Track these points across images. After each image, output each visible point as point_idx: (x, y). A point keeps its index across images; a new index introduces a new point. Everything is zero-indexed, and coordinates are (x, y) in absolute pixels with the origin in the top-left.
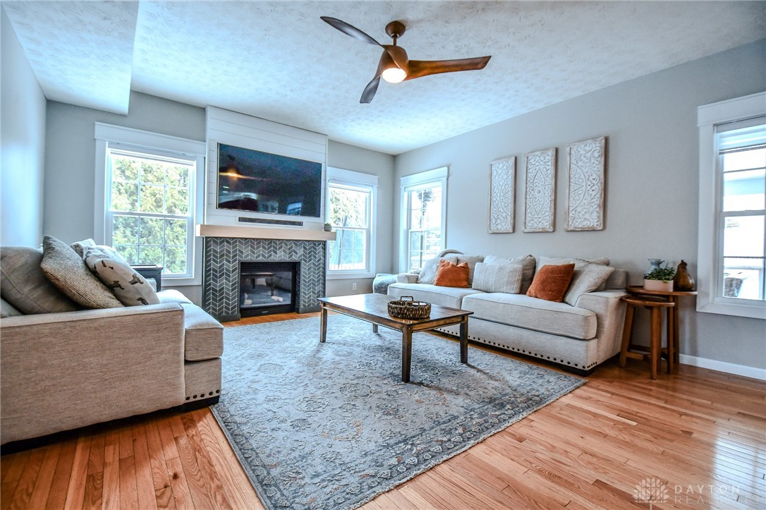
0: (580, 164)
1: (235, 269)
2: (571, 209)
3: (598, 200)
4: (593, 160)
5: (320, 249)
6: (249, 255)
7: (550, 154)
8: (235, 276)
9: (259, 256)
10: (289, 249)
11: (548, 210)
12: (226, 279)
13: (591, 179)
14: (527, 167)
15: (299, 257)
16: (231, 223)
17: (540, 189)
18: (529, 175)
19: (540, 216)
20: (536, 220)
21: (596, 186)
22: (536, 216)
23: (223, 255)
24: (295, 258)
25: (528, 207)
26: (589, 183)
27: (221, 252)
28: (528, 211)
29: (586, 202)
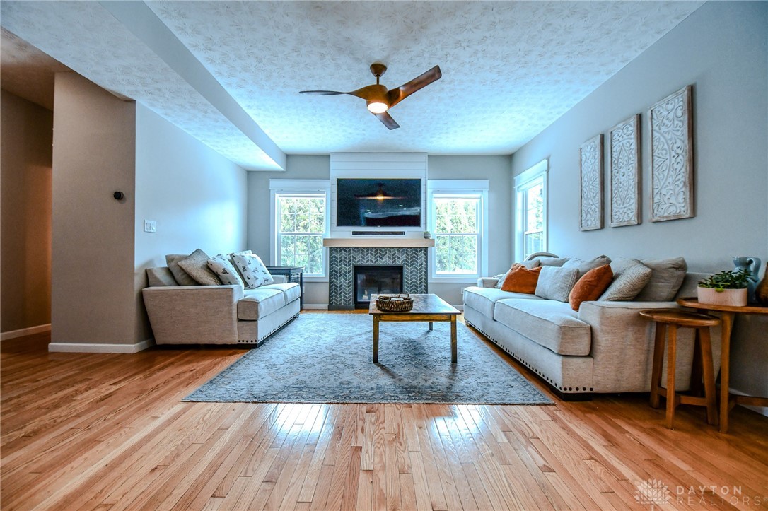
0: (663, 129)
1: (350, 271)
2: (656, 191)
3: (683, 177)
4: (676, 122)
5: (421, 255)
6: (361, 260)
7: (632, 123)
8: (350, 276)
9: (368, 261)
10: (393, 255)
11: (632, 196)
12: (344, 278)
13: (675, 148)
14: (611, 145)
15: (402, 262)
16: (346, 236)
17: (624, 170)
18: (614, 154)
19: (625, 205)
20: (621, 211)
21: (681, 157)
22: (621, 206)
23: (341, 260)
24: (398, 263)
25: (614, 194)
26: (673, 154)
27: (341, 258)
28: (614, 200)
29: (670, 180)
